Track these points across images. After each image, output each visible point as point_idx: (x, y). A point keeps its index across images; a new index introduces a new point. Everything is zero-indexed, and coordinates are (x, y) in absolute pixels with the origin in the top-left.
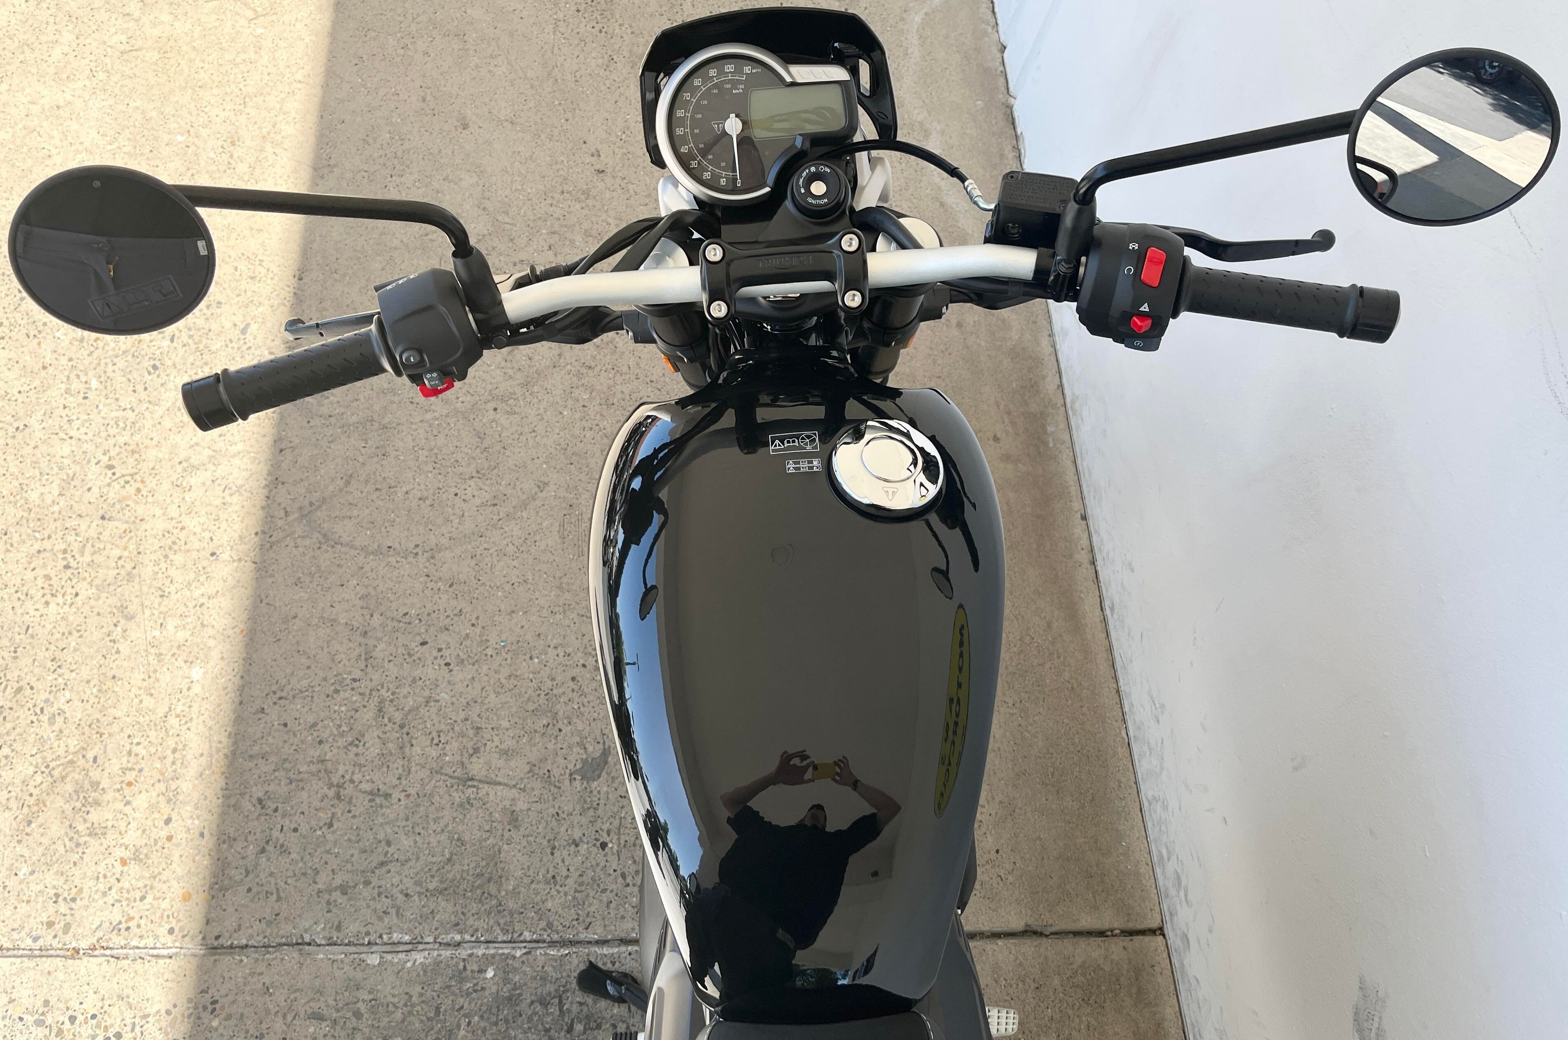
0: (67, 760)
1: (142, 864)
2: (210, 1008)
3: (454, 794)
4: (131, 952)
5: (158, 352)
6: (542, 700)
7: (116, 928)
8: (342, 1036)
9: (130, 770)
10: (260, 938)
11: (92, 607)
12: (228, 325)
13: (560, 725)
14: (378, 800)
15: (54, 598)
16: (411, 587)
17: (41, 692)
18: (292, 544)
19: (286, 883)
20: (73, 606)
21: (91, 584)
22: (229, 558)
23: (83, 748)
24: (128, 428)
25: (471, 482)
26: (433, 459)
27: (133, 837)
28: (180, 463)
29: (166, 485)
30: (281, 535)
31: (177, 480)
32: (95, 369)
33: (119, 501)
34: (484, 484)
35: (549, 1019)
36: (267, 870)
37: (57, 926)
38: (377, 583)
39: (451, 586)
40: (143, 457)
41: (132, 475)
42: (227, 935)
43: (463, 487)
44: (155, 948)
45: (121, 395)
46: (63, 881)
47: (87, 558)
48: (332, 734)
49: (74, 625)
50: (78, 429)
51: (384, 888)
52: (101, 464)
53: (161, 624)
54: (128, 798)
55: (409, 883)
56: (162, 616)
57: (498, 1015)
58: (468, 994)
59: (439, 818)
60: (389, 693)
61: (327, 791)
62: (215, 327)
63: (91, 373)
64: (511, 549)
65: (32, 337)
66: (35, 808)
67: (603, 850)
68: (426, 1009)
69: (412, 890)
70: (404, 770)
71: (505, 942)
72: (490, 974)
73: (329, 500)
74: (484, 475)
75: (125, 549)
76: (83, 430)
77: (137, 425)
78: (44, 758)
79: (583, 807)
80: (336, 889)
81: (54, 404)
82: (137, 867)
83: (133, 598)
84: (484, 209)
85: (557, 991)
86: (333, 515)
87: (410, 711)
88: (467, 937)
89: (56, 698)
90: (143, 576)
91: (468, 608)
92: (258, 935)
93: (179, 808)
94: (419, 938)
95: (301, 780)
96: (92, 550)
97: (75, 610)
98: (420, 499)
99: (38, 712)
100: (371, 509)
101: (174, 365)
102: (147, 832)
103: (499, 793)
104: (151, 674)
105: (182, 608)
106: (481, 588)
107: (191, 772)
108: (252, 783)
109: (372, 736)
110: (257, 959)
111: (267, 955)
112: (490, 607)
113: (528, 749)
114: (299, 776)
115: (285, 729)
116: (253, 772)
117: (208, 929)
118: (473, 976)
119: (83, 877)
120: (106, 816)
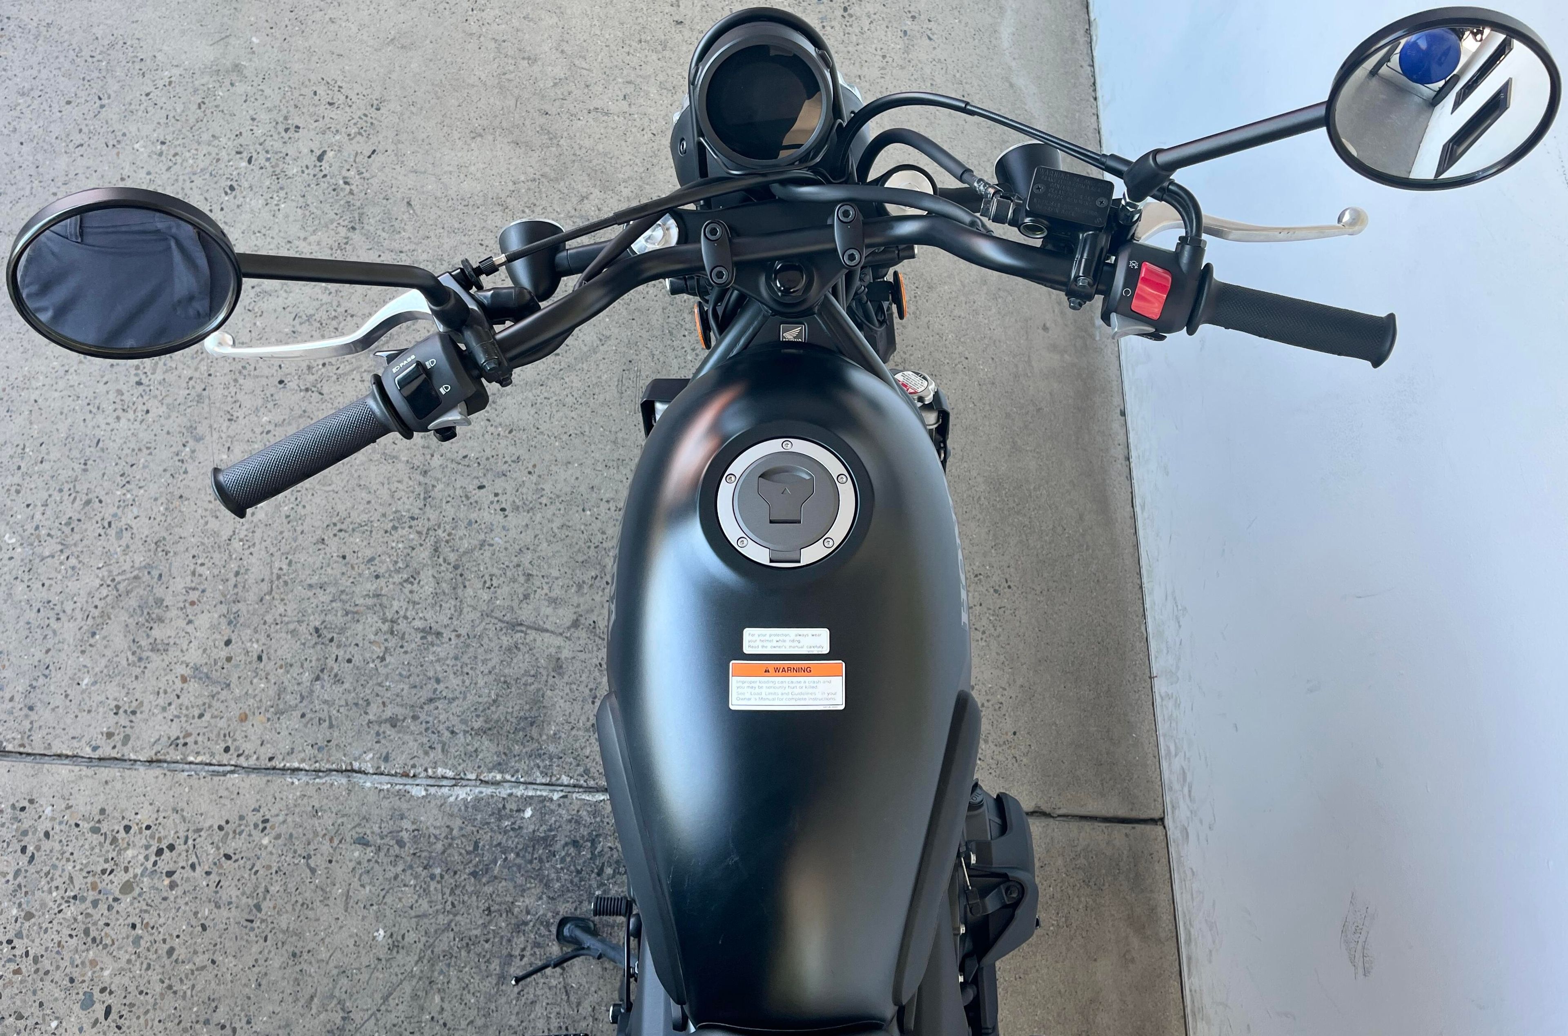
0: (132, 575)
1: (201, 683)
2: (261, 826)
3: (504, 638)
4: (187, 767)
6: (592, 552)
7: (174, 743)
8: (385, 861)
9: (194, 589)
11: (162, 426)
12: (306, 151)
14: (429, 638)
20: (144, 423)
27: (194, 656)
35: (581, 861)
37: (116, 737)
39: (510, 432)
42: (281, 757)
44: (211, 765)
47: (158, 377)
48: (388, 570)
51: (431, 723)
55: (455, 720)
57: (533, 854)
58: (506, 832)
59: (486, 660)
60: (445, 534)
61: (382, 626)
62: (291, 150)
64: (570, 400)
65: (110, 146)
66: (99, 621)
69: (458, 727)
70: (455, 611)
71: (543, 785)
72: (528, 813)
75: (196, 369)
78: (110, 572)
80: (386, 721)
82: (197, 685)
83: (202, 420)
84: (562, 52)
85: (590, 834)
87: (465, 553)
88: (508, 777)
90: (212, 397)
91: (525, 455)
94: (462, 776)
95: (356, 613)
96: (164, 368)
97: (146, 427)
101: (251, 187)
102: (208, 652)
103: (546, 641)
105: (249, 435)
106: (540, 437)
107: (252, 596)
108: (310, 611)
109: (427, 576)
110: (308, 783)
111: (317, 780)
112: (547, 457)
113: (575, 600)
114: (356, 609)
115: (344, 562)
116: (312, 600)
117: (262, 750)
118: (511, 816)
119: (144, 692)
120: (169, 634)
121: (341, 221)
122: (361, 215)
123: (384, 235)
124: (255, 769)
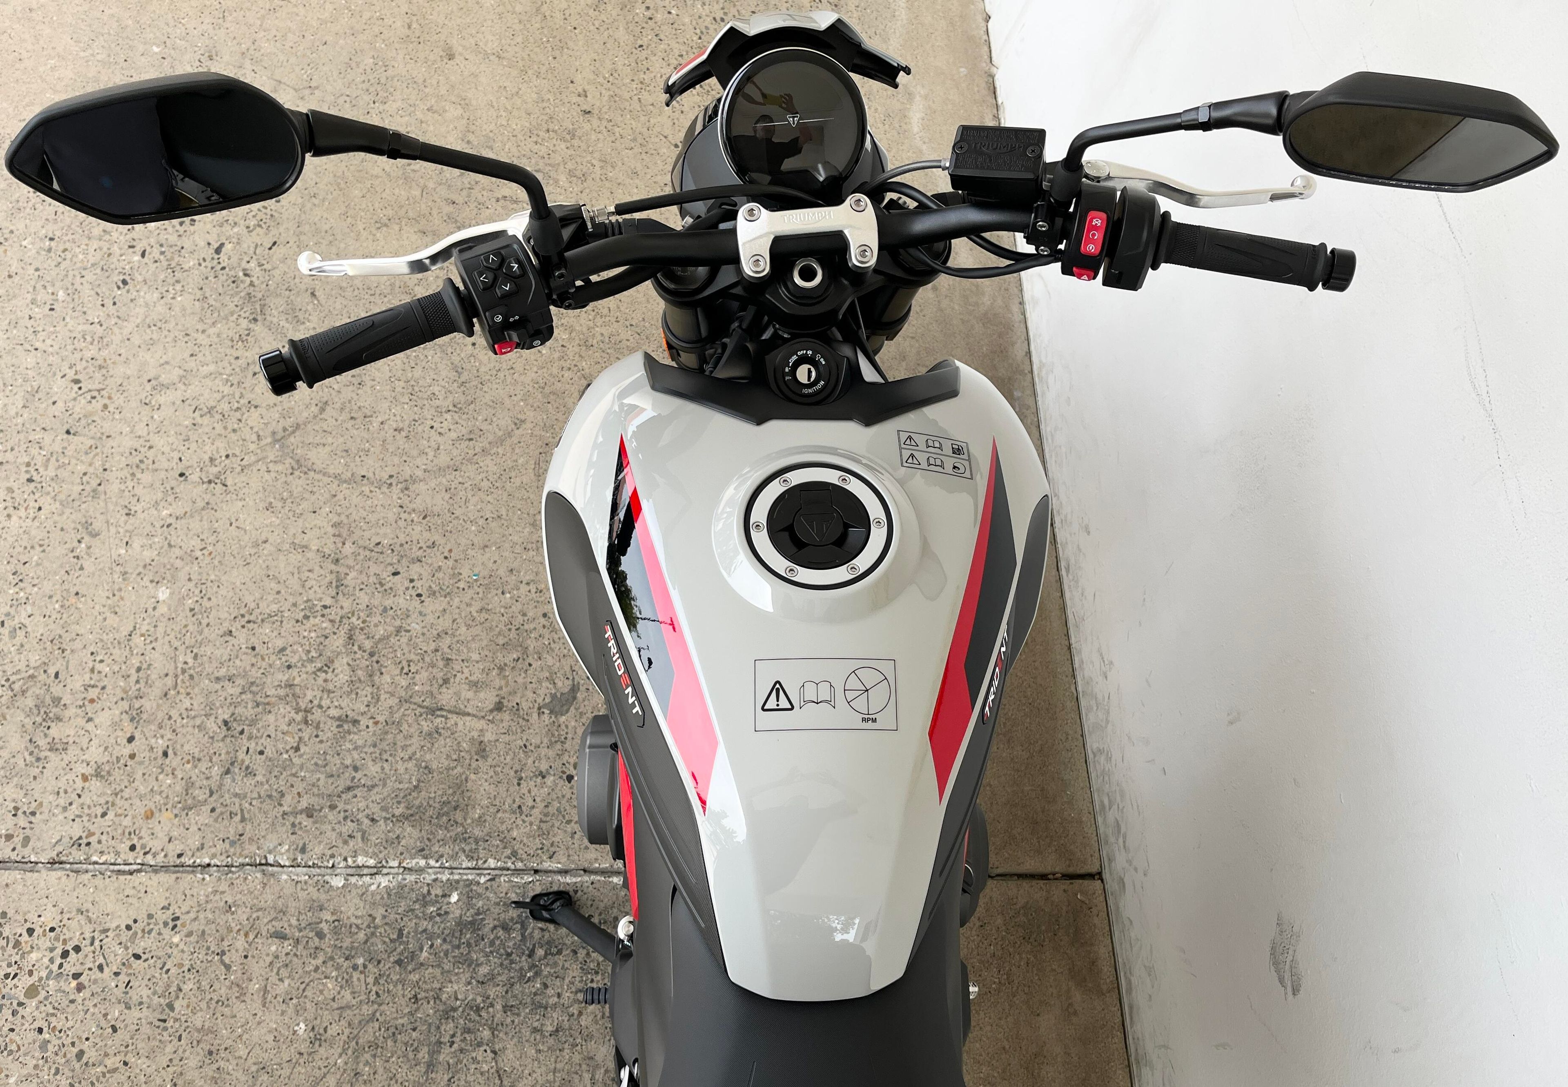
0: (27, 674)
1: (103, 781)
2: (171, 924)
3: (423, 723)
4: (91, 867)
5: (127, 267)
6: (513, 635)
7: (77, 843)
8: (304, 954)
9: (93, 687)
10: (223, 857)
11: (55, 523)
12: (202, 244)
13: (530, 660)
14: (346, 727)
15: (16, 511)
16: (384, 518)
18: (264, 468)
19: (251, 804)
20: (36, 520)
21: (54, 499)
22: (198, 480)
23: (45, 663)
24: (96, 342)
25: (448, 416)
26: (410, 391)
27: (95, 754)
28: (149, 381)
29: (134, 404)
30: (253, 458)
31: (146, 398)
32: (62, 280)
33: (85, 416)
34: (460, 418)
35: (511, 944)
36: (232, 790)
37: (15, 839)
38: (350, 511)
39: (424, 518)
40: (111, 373)
41: (99, 391)
42: (190, 853)
43: (439, 420)
44: (116, 863)
45: (89, 308)
46: (23, 795)
47: (51, 472)
48: (301, 659)
49: (37, 540)
50: (44, 341)
51: (350, 812)
52: (67, 377)
53: (127, 543)
54: (90, 715)
55: (375, 809)
57: (460, 938)
58: (431, 918)
59: (406, 746)
60: (359, 622)
61: (295, 716)
62: (187, 243)
63: (58, 284)
64: (485, 484)
67: (569, 782)
68: (389, 930)
69: (378, 814)
70: (372, 698)
71: (469, 869)
72: (454, 899)
73: (302, 427)
74: (461, 409)
75: (90, 465)
76: (49, 342)
77: (105, 340)
79: (550, 741)
80: (301, 812)
81: (19, 314)
82: (98, 784)
83: (98, 515)
85: (519, 918)
86: (307, 442)
87: (380, 640)
88: (432, 862)
89: (17, 612)
90: (108, 492)
91: (440, 540)
92: (221, 854)
93: (143, 727)
94: (384, 863)
95: (268, 704)
96: (57, 464)
97: (38, 524)
98: (396, 430)
100: (346, 437)
101: (145, 281)
102: (110, 749)
103: (467, 724)
104: (116, 592)
105: (149, 528)
106: (455, 522)
107: (156, 691)
108: (218, 705)
109: (341, 664)
110: (220, 879)
111: (230, 875)
112: (463, 541)
113: (497, 682)
114: (267, 700)
115: (254, 653)
116: (220, 693)
117: (171, 846)
118: (437, 902)
119: (43, 793)
120: (68, 732)
121: (242, 313)
122: (263, 306)
123: (287, 325)
124: (165, 868)
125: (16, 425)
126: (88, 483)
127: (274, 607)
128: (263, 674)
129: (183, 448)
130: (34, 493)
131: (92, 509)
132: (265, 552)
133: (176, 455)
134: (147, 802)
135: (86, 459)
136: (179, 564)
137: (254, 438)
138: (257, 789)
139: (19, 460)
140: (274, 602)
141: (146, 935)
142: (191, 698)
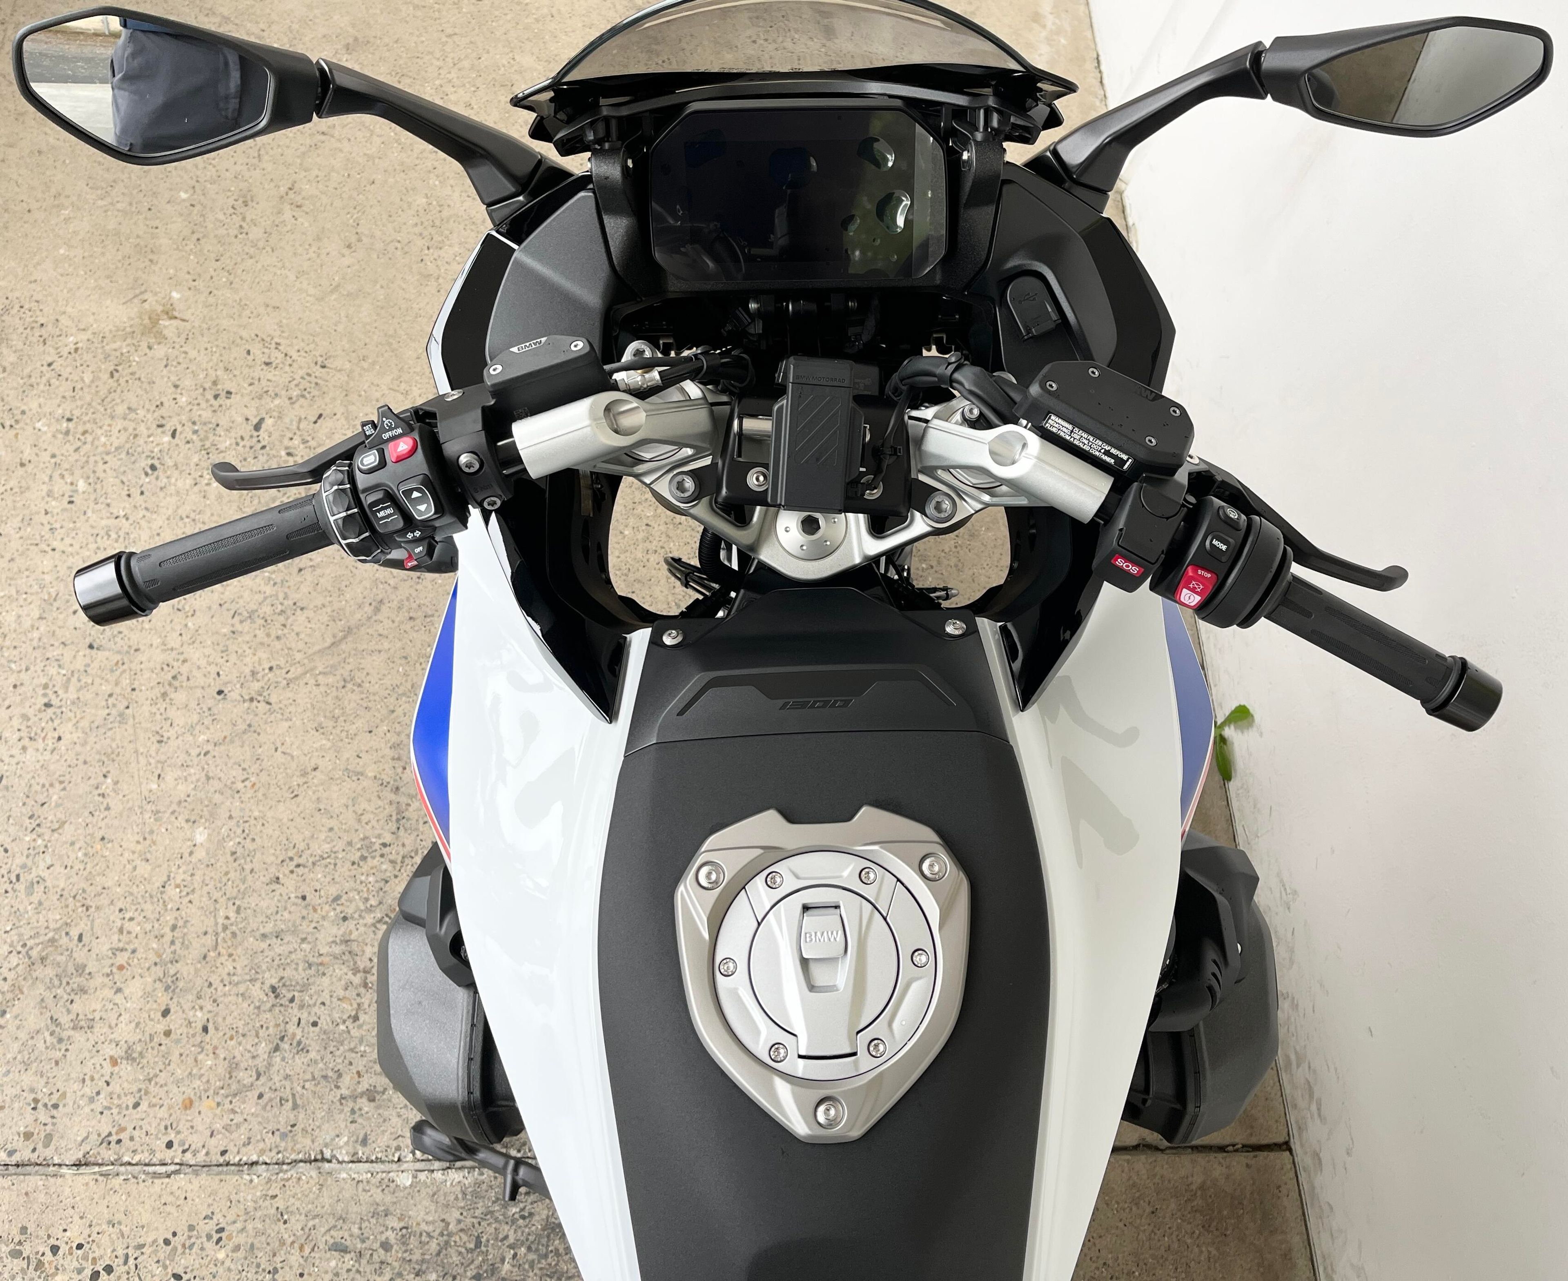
5: (156, 450)
10: (273, 1153)
15: (33, 743)
17: (17, 855)
18: (312, 682)
19: (303, 1087)
21: (75, 725)
22: (239, 698)
23: (67, 924)
24: (121, 539)
30: (300, 670)
32: (82, 468)
36: (282, 1071)
45: (113, 499)
46: (43, 1084)
49: (57, 776)
50: (63, 539)
53: (159, 776)
54: (118, 984)
56: (160, 766)
63: (78, 472)
68: (465, 1238)
73: (355, 630)
76: (68, 541)
77: (132, 536)
81: (34, 509)
86: (361, 647)
89: (34, 863)
92: (271, 1150)
93: (179, 997)
99: (14, 880)
100: (403, 641)
104: (147, 836)
125: (31, 640)
126: (114, 705)
127: (326, 847)
128: (315, 928)
129: (222, 661)
130: (52, 720)
131: (118, 738)
132: (315, 781)
133: (213, 669)
134: (184, 1089)
135: (112, 678)
136: (217, 798)
137: (301, 645)
138: (311, 1069)
139: (35, 681)
140: (324, 840)
141: (187, 1251)
142: (234, 960)
